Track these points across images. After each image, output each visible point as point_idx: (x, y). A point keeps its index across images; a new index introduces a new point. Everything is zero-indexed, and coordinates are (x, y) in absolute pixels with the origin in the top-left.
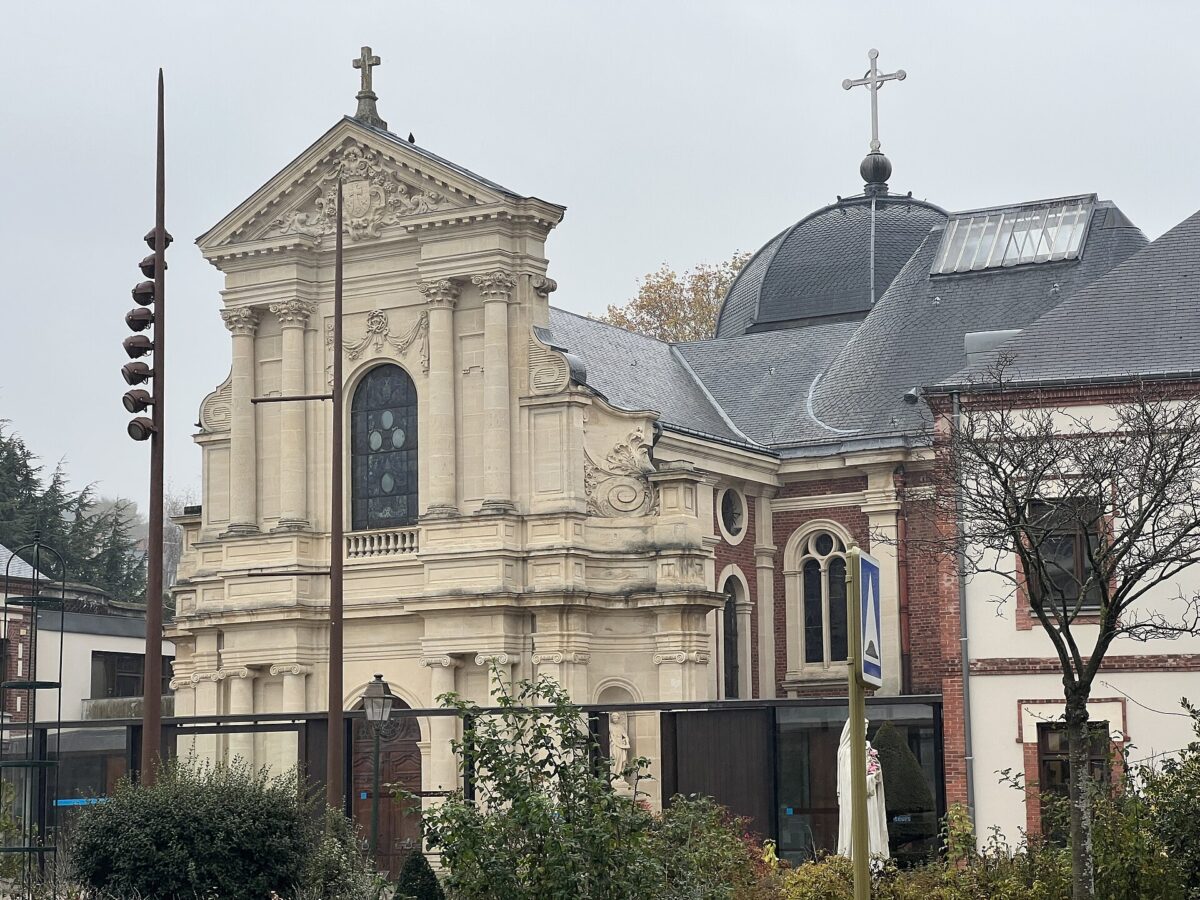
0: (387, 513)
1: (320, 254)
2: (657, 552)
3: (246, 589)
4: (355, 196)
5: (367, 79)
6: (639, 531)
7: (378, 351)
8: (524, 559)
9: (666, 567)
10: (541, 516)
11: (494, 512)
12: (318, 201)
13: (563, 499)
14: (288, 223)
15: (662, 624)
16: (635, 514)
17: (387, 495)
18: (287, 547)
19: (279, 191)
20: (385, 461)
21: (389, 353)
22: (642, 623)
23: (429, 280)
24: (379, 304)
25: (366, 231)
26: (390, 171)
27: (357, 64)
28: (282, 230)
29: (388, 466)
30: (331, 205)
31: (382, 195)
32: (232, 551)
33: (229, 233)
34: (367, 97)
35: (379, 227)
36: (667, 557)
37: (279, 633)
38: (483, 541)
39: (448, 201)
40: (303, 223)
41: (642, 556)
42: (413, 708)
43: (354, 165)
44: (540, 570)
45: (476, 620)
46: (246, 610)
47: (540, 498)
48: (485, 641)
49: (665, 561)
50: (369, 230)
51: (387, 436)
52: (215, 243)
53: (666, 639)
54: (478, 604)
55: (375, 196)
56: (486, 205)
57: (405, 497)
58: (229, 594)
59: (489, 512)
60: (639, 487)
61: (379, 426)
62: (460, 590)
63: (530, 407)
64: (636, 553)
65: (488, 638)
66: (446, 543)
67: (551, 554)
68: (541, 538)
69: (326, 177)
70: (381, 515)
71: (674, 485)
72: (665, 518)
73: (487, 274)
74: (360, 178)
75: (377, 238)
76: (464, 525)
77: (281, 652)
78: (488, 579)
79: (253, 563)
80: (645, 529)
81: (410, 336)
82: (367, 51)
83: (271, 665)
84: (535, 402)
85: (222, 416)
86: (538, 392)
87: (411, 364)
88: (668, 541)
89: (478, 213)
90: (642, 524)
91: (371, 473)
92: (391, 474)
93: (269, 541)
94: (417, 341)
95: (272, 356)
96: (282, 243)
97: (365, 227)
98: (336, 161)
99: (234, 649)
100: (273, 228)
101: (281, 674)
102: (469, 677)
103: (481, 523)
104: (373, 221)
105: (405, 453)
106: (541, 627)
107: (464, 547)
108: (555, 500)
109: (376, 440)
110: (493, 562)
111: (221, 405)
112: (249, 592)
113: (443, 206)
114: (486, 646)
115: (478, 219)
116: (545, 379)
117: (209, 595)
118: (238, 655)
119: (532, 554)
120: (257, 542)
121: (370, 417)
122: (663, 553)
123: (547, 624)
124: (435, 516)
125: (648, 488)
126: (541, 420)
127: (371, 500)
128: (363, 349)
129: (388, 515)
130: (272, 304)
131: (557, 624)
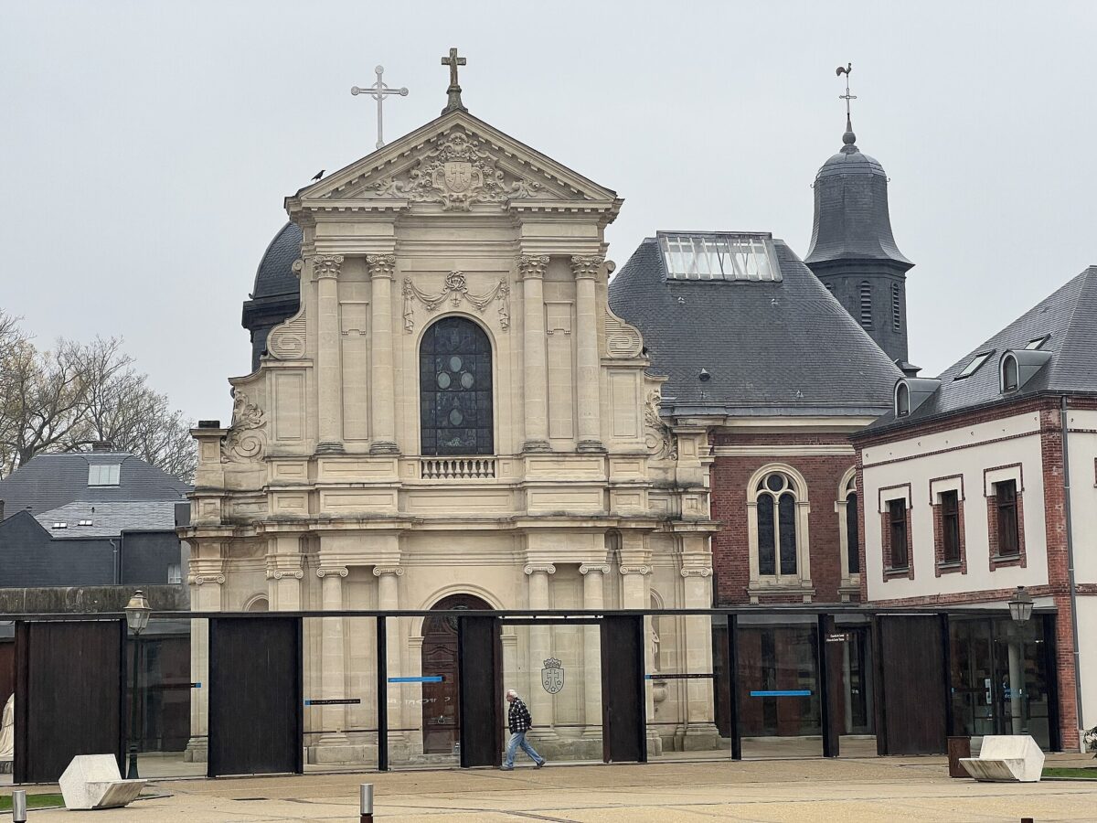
0: (456, 442)
1: (407, 217)
2: (685, 488)
3: (342, 500)
4: (458, 175)
5: (454, 75)
6: (661, 471)
7: (456, 305)
8: (609, 489)
9: (689, 501)
10: (624, 456)
11: (598, 450)
12: (414, 172)
13: (638, 443)
14: (385, 188)
15: (688, 546)
16: (655, 458)
17: (455, 427)
18: (388, 466)
19: (385, 160)
20: (453, 399)
21: (466, 308)
22: (663, 544)
23: (532, 254)
24: (459, 266)
25: (462, 205)
26: (495, 159)
27: (445, 62)
28: (378, 192)
29: (456, 403)
30: (428, 178)
31: (481, 176)
32: (328, 466)
33: (332, 188)
34: (454, 90)
35: (475, 203)
36: (692, 493)
37: (380, 540)
38: (586, 473)
39: (547, 191)
40: (399, 189)
41: (666, 491)
42: (496, 609)
43: (458, 148)
44: (622, 499)
45: (578, 537)
46: (357, 519)
47: (616, 441)
48: (589, 554)
49: (689, 496)
50: (466, 205)
51: (455, 378)
52: (317, 196)
53: (692, 558)
54: (590, 524)
55: (475, 176)
56: (593, 200)
57: (474, 430)
58: (325, 503)
59: (593, 450)
60: (659, 436)
61: (447, 369)
62: (563, 512)
63: (608, 367)
64: (659, 488)
65: (591, 553)
66: (549, 473)
67: (632, 487)
68: (623, 473)
69: (429, 153)
70: (450, 444)
71: (692, 437)
72: (684, 462)
73: (587, 257)
74: (465, 160)
75: (468, 211)
76: (567, 459)
77: (384, 556)
78: (591, 504)
79: (353, 478)
80: (665, 470)
81: (491, 297)
82: (453, 51)
83: (374, 566)
84: (614, 363)
85: (292, 346)
86: (613, 356)
87: (490, 320)
88: (689, 480)
89: (588, 206)
90: (662, 466)
91: (439, 408)
92: (461, 411)
93: (369, 460)
94: (495, 302)
95: (353, 299)
96: (389, 205)
97: (462, 201)
98: (441, 142)
99: (331, 552)
100: (368, 189)
101: (383, 574)
102: (556, 583)
103: (583, 459)
104: (471, 197)
105: (473, 393)
106: (627, 545)
107: (570, 477)
108: (632, 443)
109: (444, 380)
110: (595, 490)
111: (291, 336)
112: (346, 503)
113: (542, 195)
114: (590, 559)
115: (573, 211)
116: (620, 346)
117: (284, 503)
118: (338, 557)
119: (617, 486)
120: (356, 460)
121: (438, 360)
122: (690, 490)
123: (631, 543)
124: (541, 450)
125: (667, 438)
126: (617, 378)
127: (439, 431)
128: (440, 303)
129: (457, 444)
130: (370, 255)
131: (641, 543)
